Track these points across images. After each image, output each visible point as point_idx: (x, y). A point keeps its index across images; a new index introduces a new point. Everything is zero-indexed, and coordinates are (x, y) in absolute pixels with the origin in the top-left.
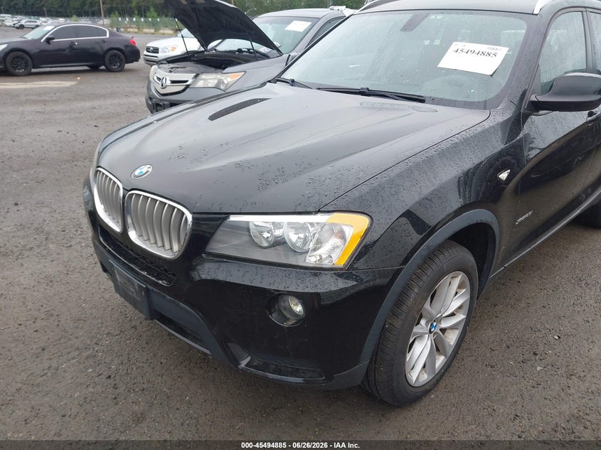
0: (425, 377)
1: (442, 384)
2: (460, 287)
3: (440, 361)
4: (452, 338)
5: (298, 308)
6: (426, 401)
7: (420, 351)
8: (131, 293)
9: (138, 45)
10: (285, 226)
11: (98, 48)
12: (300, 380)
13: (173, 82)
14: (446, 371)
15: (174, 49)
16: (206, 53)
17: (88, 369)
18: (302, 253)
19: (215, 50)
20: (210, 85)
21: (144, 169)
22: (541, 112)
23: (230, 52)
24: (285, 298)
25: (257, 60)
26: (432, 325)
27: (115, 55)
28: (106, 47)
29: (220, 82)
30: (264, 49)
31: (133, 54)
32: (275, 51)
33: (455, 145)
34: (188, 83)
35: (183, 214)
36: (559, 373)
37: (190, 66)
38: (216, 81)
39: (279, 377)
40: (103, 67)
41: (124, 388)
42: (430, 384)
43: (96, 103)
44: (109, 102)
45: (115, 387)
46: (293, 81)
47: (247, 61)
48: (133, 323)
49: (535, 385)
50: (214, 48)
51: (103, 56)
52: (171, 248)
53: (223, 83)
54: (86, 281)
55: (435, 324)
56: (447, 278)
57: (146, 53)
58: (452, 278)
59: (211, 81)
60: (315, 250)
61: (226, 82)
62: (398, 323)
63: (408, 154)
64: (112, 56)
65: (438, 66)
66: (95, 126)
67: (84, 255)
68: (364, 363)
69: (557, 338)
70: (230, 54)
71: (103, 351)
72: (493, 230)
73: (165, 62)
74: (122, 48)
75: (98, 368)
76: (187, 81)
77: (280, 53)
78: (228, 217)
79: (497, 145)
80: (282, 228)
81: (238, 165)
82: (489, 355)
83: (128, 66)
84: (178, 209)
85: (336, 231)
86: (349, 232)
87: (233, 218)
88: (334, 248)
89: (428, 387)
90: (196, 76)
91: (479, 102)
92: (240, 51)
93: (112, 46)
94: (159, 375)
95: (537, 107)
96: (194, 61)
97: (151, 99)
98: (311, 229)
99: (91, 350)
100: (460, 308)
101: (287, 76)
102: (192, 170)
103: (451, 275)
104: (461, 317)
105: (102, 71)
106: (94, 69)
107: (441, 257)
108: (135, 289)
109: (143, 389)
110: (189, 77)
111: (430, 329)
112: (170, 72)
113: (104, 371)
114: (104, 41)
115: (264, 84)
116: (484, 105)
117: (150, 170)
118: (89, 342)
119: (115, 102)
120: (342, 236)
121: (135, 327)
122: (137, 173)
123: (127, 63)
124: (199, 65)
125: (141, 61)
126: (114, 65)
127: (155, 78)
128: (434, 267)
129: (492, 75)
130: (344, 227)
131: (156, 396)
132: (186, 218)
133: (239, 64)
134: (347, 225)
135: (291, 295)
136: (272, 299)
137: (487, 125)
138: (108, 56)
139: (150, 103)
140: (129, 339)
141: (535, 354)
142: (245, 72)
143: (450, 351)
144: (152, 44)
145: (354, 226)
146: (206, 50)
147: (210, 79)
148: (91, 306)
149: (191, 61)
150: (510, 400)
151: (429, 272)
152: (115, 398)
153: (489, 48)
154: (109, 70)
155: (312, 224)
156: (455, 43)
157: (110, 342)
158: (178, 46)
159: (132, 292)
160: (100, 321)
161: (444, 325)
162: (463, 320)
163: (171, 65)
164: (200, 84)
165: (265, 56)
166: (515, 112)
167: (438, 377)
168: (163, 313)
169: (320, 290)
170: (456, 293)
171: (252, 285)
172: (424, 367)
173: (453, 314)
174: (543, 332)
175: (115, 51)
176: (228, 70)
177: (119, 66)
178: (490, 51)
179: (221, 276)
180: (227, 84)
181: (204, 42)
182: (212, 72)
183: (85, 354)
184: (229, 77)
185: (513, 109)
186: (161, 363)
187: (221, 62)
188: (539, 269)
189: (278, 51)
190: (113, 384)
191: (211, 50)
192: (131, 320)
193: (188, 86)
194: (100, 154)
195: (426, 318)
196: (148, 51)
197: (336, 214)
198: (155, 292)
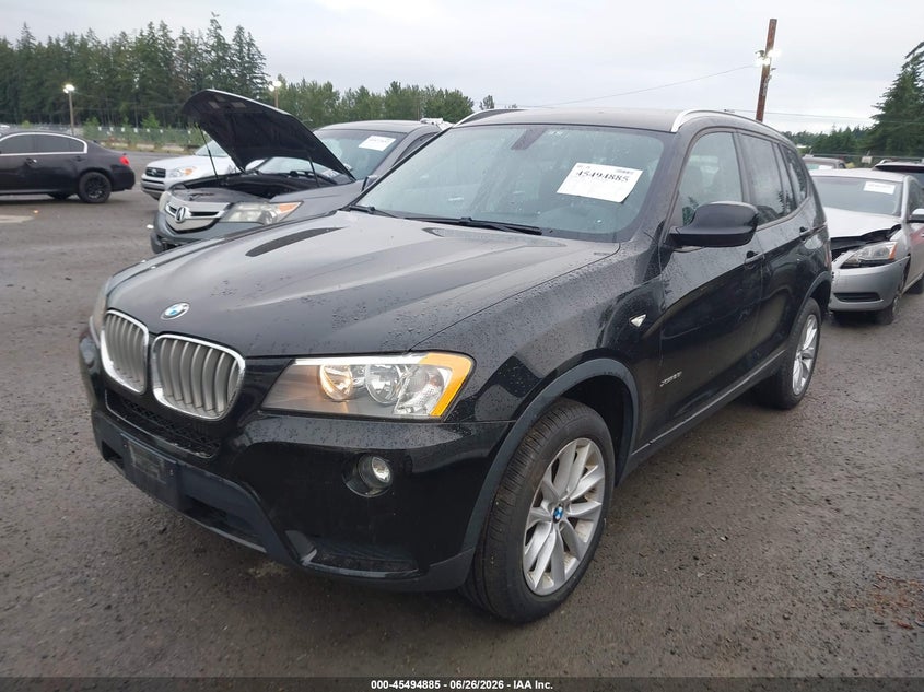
0: (551, 585)
1: (575, 597)
2: (590, 461)
3: (571, 564)
4: (585, 533)
5: (383, 474)
6: (553, 618)
7: (542, 544)
8: (152, 476)
9: (132, 166)
10: (367, 371)
11: (69, 169)
12: (382, 574)
13: (195, 214)
14: (579, 578)
15: (189, 172)
16: (243, 176)
17: (76, 598)
18: (388, 405)
19: (257, 172)
20: (250, 219)
21: (179, 308)
22: (685, 248)
23: (280, 175)
24: (368, 459)
25: (319, 187)
26: (556, 510)
27: (96, 179)
28: (81, 167)
29: (265, 215)
30: (328, 173)
31: (124, 179)
32: (345, 176)
33: (575, 281)
34: (217, 216)
35: (233, 359)
36: (725, 579)
37: (220, 192)
38: (259, 214)
39: (358, 573)
40: (75, 197)
41: (132, 620)
42: (559, 594)
43: (66, 247)
44: (86, 245)
45: (119, 619)
46: (373, 209)
47: (304, 187)
48: (142, 539)
49: (694, 592)
50: (255, 170)
51: (77, 181)
52: (215, 408)
53: (270, 216)
54: (67, 486)
55: (560, 509)
56: (572, 446)
57: (145, 176)
58: (578, 447)
59: (251, 213)
60: (405, 399)
61: (273, 215)
62: (511, 498)
63: (517, 289)
64: (91, 180)
65: (559, 191)
66: (68, 279)
67: (61, 453)
68: (468, 552)
69: (723, 539)
70: (279, 178)
71: (98, 576)
72: (628, 389)
73: (182, 187)
74: (108, 169)
75: (91, 598)
76: (216, 213)
77: (352, 179)
78: (292, 362)
79: (628, 282)
80: (363, 375)
81: (305, 300)
82: (636, 562)
83: (114, 195)
84: (227, 354)
85: (431, 376)
86: (447, 376)
87: (300, 362)
88: (428, 398)
89: (555, 598)
90: (229, 207)
91: (607, 234)
92: (293, 174)
93: (90, 166)
94: (183, 602)
95: (679, 241)
96: (225, 186)
97: (159, 238)
98: (401, 374)
99: (79, 575)
100: (592, 491)
101: (364, 203)
102: (242, 307)
103: (575, 443)
104: (595, 504)
105: (75, 201)
106: (60, 198)
107: (563, 417)
108: (159, 468)
109: (161, 621)
110: (219, 208)
111: (554, 516)
112: (191, 200)
113: (100, 600)
114: (79, 158)
115: (334, 212)
116: (613, 238)
117: (187, 309)
118: (75, 564)
119: (97, 245)
120: (439, 381)
121: (144, 543)
122: (168, 312)
123: (113, 191)
124: (233, 192)
125: (137, 189)
126: (94, 194)
127: (168, 209)
128: (553, 428)
129: (622, 203)
130: (441, 370)
131: (180, 627)
132: (237, 365)
133: (292, 191)
134: (446, 368)
135: (375, 455)
136: (350, 461)
137: (614, 259)
138: (84, 180)
139: (159, 244)
140: (136, 559)
141: (696, 558)
142: (302, 202)
143: (583, 552)
144: (156, 164)
145: (453, 370)
146: (243, 172)
147: (250, 211)
148: (76, 518)
149: (220, 186)
150: (661, 612)
151: (548, 434)
152: (119, 633)
153: (620, 171)
154: (84, 201)
155: (402, 367)
156: (578, 164)
157: (107, 564)
158: (195, 168)
159: (155, 474)
160: (90, 537)
161: (573, 512)
162: (597, 508)
163: (192, 191)
164: (236, 217)
165: (330, 182)
166: (652, 247)
167: (569, 586)
168: (198, 498)
169: (412, 445)
170: (586, 471)
171: (325, 444)
172: (548, 569)
173: (581, 500)
174: (707, 533)
175: (95, 173)
176: (277, 198)
177: (101, 196)
178: (620, 174)
179: (283, 437)
180: (276, 218)
181: (241, 161)
182: (253, 202)
183: (71, 580)
184: (279, 208)
185: (650, 243)
186: (186, 587)
187: (267, 189)
188: (705, 459)
189: (350, 175)
190: (116, 615)
191: (251, 171)
192: (138, 535)
193: (217, 220)
194: (108, 295)
195: (548, 499)
196: (148, 175)
197: (430, 355)
198: (190, 469)
